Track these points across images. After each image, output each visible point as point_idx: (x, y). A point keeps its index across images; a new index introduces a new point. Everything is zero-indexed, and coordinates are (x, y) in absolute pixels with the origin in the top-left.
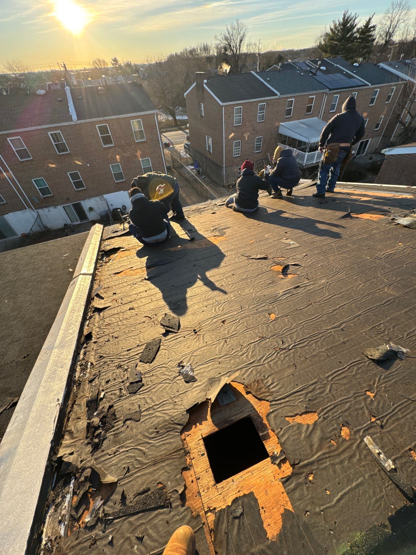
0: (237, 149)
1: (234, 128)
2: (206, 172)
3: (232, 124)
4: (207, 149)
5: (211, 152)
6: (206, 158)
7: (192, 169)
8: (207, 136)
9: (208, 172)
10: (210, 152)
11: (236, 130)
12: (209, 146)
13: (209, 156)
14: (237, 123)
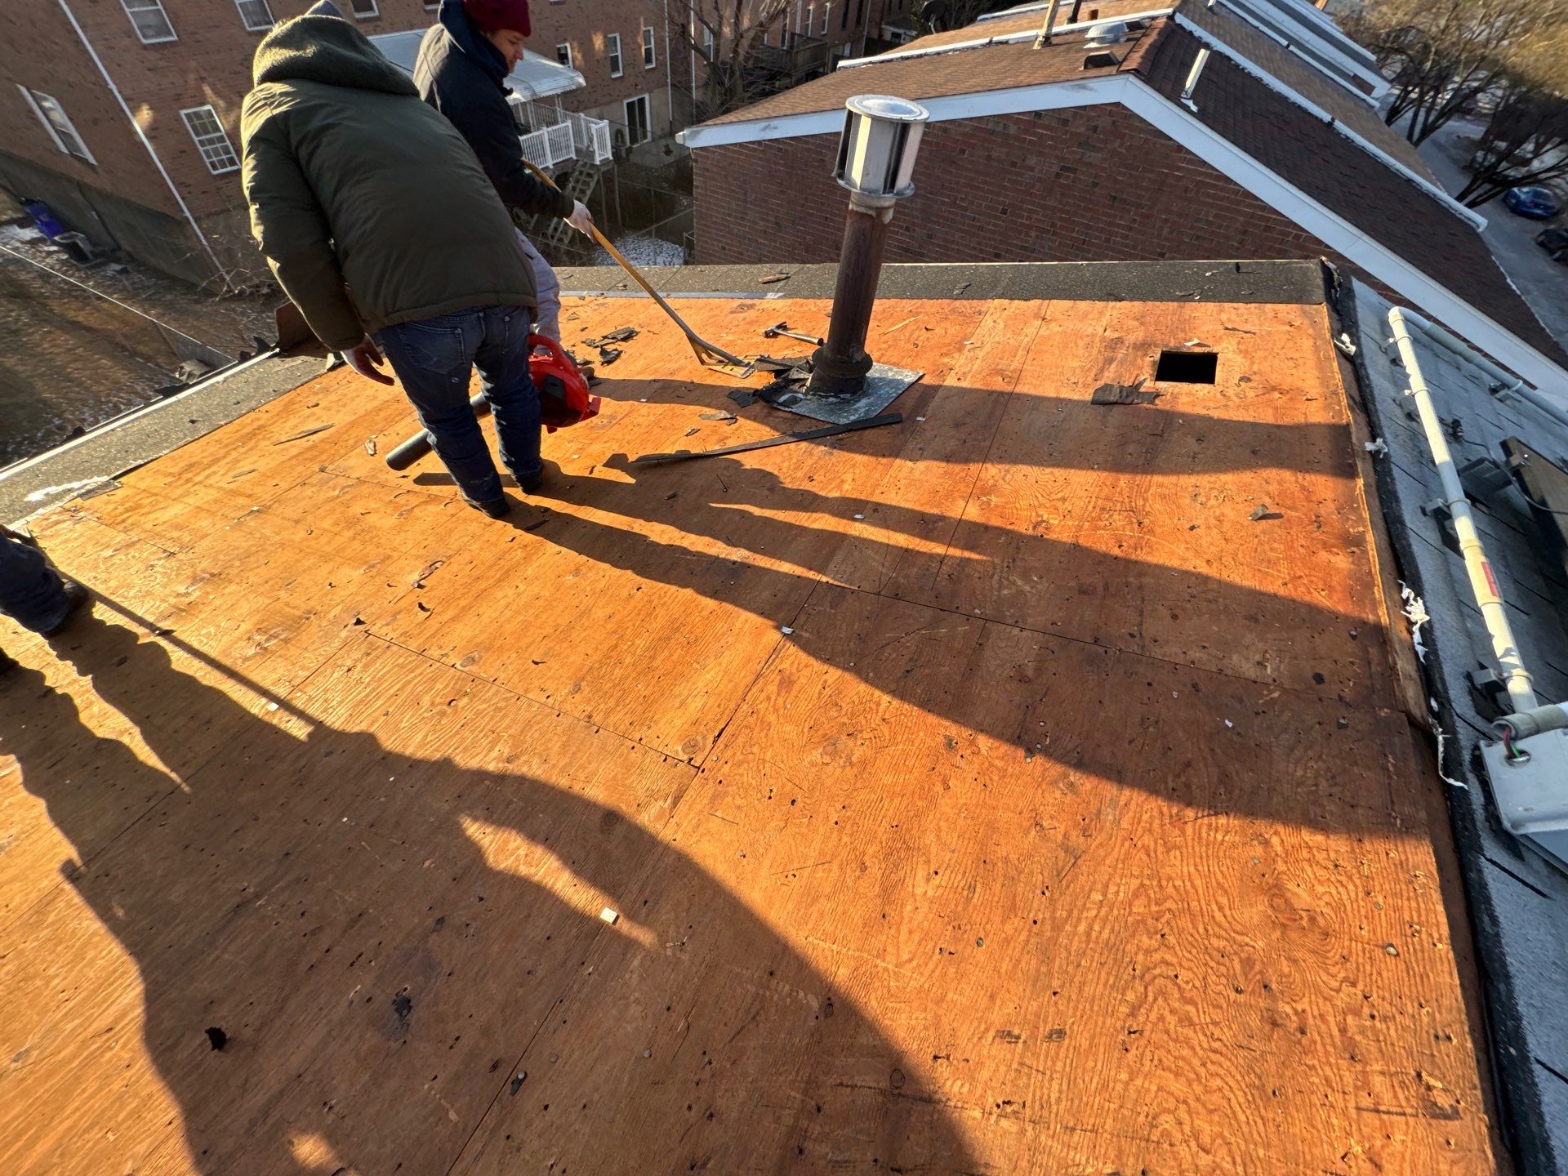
0: (211, 141)
1: (152, 56)
2: (119, 248)
3: (130, 33)
4: (63, 149)
5: (92, 160)
6: (81, 187)
7: (33, 242)
8: (23, 90)
9: (126, 246)
10: (84, 161)
11: (162, 64)
12: (65, 136)
13: (89, 179)
14: (150, 32)
